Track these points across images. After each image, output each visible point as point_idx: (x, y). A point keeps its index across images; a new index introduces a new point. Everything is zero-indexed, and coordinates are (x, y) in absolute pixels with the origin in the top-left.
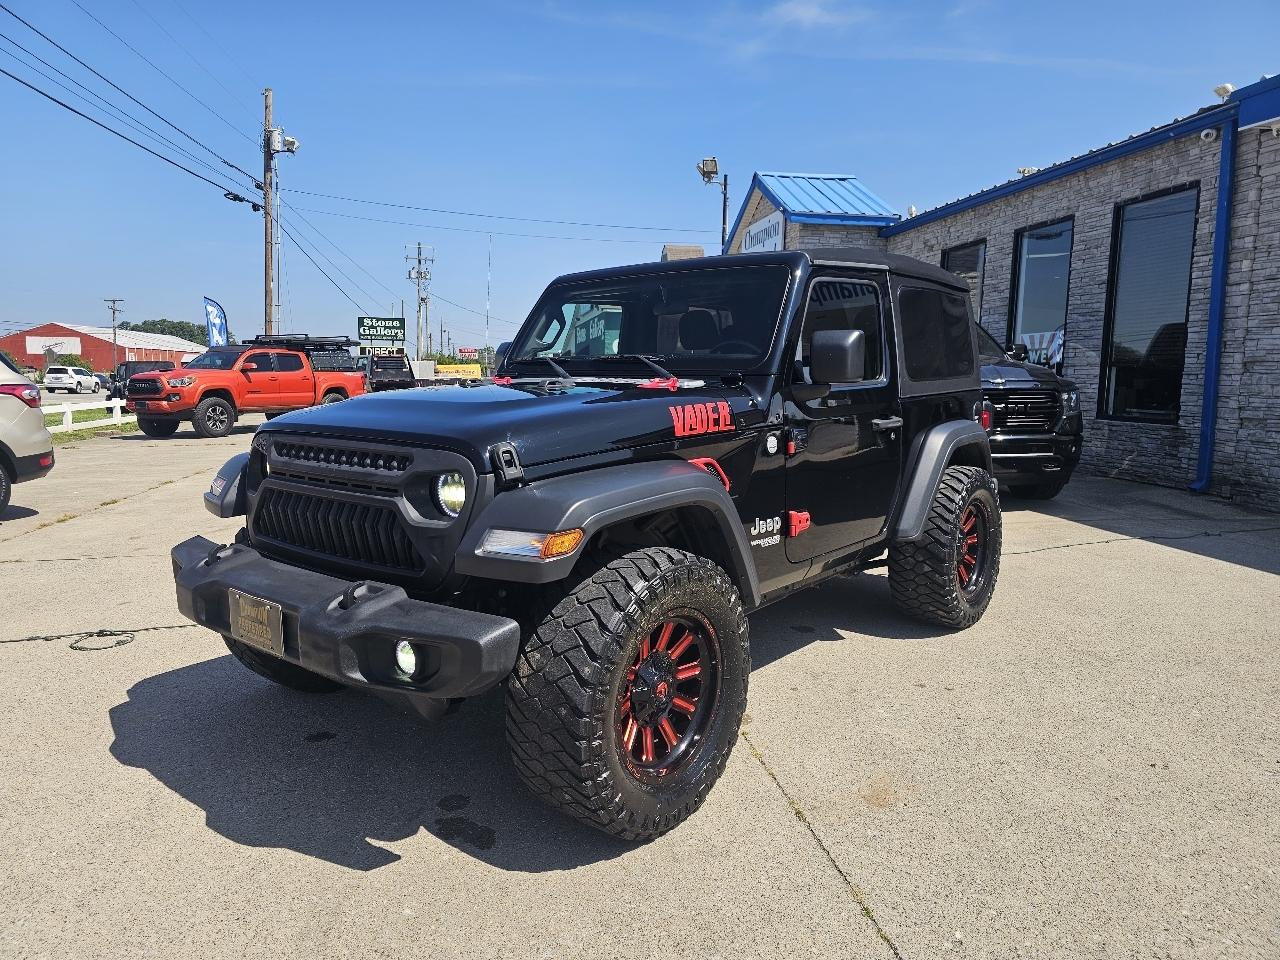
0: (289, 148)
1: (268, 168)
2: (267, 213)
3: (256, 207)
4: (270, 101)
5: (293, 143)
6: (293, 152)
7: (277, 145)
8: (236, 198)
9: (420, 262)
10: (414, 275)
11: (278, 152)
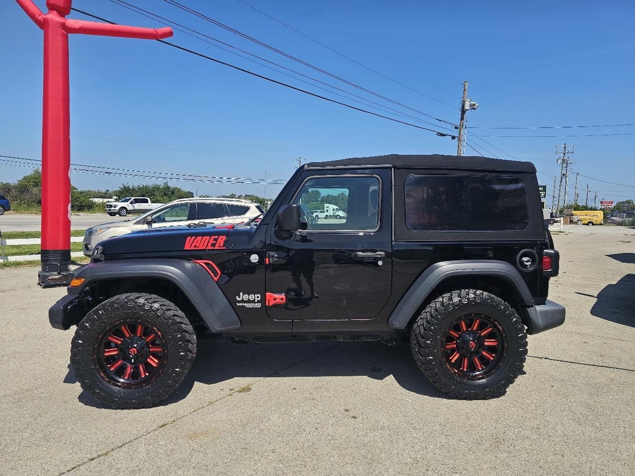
0: (473, 107)
1: (462, 119)
2: (459, 140)
3: (453, 138)
4: (466, 87)
5: (474, 105)
6: (475, 109)
7: (467, 107)
8: (442, 135)
9: (564, 154)
10: (560, 161)
11: (467, 110)
